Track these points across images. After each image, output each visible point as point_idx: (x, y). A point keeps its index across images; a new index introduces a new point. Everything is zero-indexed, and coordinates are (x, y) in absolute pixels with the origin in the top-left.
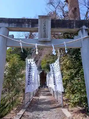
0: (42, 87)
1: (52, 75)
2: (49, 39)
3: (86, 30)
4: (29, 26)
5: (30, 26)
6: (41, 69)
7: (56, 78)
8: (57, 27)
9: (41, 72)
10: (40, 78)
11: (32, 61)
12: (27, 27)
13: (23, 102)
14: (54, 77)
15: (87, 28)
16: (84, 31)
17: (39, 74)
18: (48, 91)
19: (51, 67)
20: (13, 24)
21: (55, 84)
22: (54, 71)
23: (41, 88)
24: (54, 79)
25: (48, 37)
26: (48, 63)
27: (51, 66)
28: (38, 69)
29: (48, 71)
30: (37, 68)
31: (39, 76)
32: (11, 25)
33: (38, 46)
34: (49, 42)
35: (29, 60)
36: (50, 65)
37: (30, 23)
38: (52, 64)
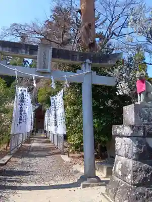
0: (37, 132)
1: (53, 112)
2: (48, 70)
3: (89, 64)
4: (26, 52)
5: (28, 53)
6: (38, 102)
7: (57, 117)
8: (59, 58)
9: (37, 107)
10: (35, 117)
11: (25, 91)
12: (24, 53)
13: (6, 149)
14: (56, 115)
15: (91, 62)
16: (87, 65)
17: (34, 111)
18: (46, 138)
19: (52, 101)
20: (8, 48)
21: (56, 125)
22: (56, 106)
23: (34, 133)
24: (56, 118)
25: (47, 68)
26: (49, 94)
27: (53, 99)
28: (31, 103)
29: (47, 107)
30: (31, 100)
31: (33, 114)
32: (4, 49)
33: (35, 77)
34: (49, 73)
35: (19, 89)
36: (51, 98)
37: (28, 49)
38: (54, 97)
